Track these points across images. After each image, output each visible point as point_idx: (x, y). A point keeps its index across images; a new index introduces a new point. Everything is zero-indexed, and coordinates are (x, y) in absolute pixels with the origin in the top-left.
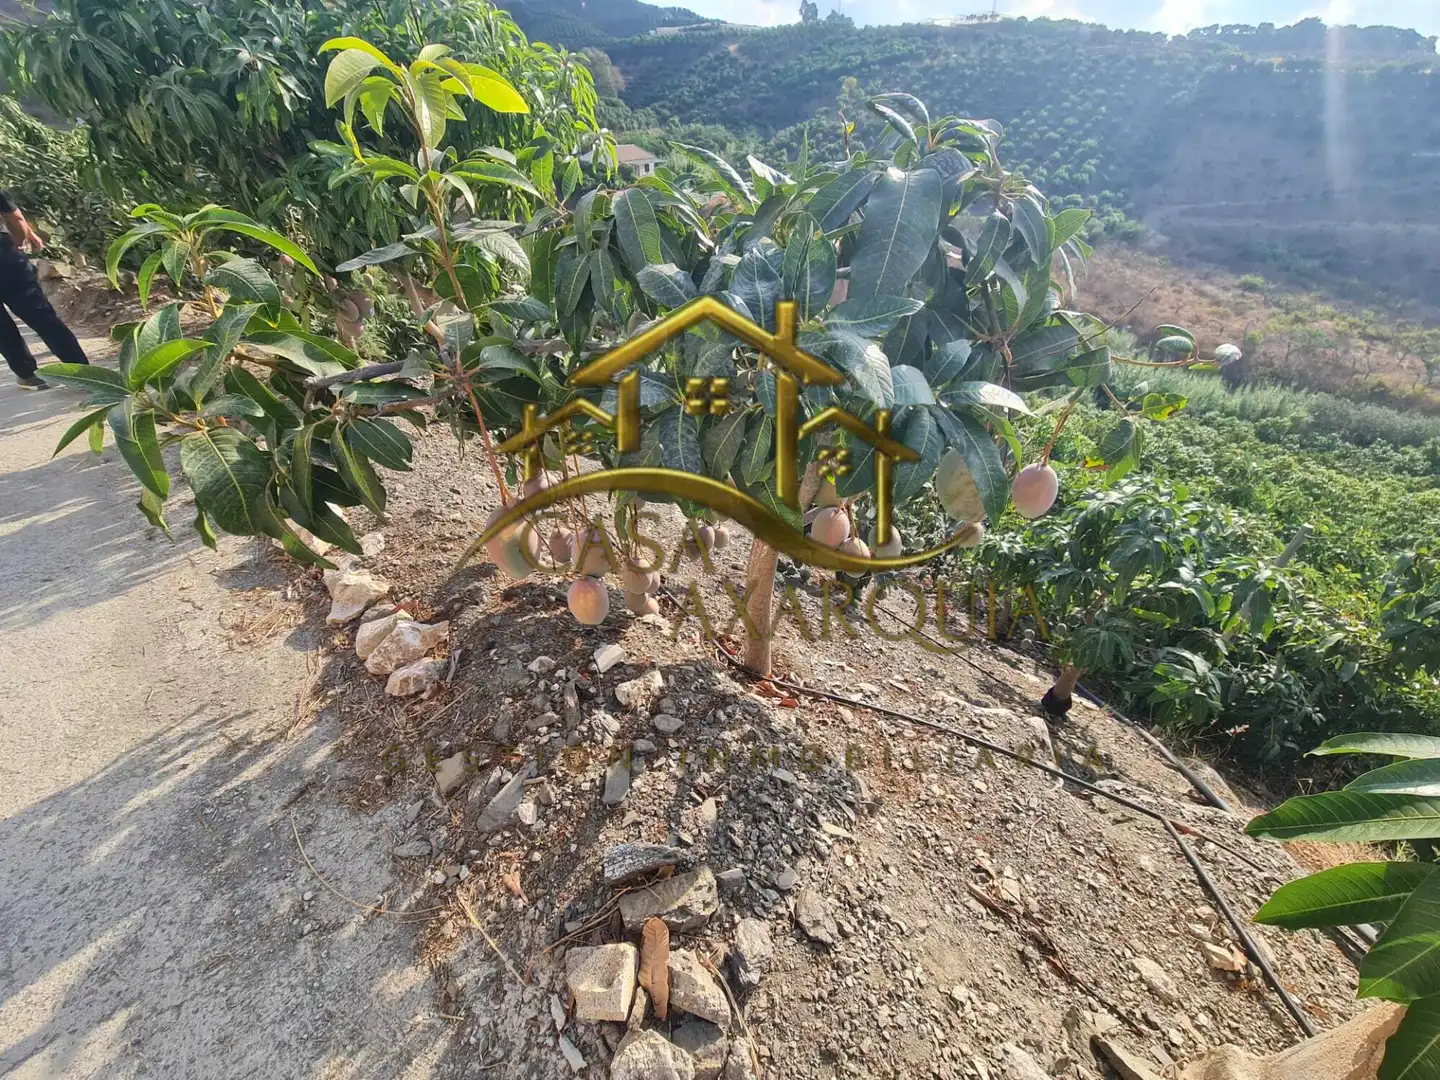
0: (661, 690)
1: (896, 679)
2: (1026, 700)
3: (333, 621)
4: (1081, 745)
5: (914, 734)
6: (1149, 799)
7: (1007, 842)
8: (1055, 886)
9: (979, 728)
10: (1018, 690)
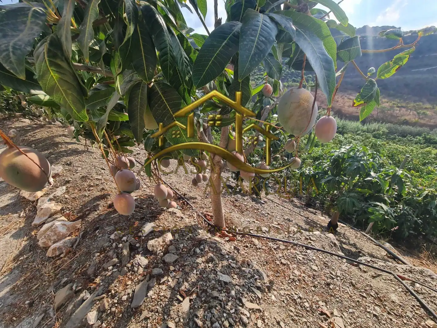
0: (171, 241)
1: (275, 224)
2: (322, 226)
3: (34, 224)
4: (344, 241)
5: (284, 247)
6: (382, 264)
7: (331, 296)
8: (358, 317)
9: (309, 241)
10: (318, 223)
